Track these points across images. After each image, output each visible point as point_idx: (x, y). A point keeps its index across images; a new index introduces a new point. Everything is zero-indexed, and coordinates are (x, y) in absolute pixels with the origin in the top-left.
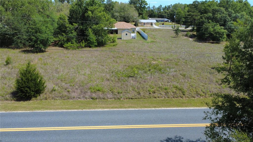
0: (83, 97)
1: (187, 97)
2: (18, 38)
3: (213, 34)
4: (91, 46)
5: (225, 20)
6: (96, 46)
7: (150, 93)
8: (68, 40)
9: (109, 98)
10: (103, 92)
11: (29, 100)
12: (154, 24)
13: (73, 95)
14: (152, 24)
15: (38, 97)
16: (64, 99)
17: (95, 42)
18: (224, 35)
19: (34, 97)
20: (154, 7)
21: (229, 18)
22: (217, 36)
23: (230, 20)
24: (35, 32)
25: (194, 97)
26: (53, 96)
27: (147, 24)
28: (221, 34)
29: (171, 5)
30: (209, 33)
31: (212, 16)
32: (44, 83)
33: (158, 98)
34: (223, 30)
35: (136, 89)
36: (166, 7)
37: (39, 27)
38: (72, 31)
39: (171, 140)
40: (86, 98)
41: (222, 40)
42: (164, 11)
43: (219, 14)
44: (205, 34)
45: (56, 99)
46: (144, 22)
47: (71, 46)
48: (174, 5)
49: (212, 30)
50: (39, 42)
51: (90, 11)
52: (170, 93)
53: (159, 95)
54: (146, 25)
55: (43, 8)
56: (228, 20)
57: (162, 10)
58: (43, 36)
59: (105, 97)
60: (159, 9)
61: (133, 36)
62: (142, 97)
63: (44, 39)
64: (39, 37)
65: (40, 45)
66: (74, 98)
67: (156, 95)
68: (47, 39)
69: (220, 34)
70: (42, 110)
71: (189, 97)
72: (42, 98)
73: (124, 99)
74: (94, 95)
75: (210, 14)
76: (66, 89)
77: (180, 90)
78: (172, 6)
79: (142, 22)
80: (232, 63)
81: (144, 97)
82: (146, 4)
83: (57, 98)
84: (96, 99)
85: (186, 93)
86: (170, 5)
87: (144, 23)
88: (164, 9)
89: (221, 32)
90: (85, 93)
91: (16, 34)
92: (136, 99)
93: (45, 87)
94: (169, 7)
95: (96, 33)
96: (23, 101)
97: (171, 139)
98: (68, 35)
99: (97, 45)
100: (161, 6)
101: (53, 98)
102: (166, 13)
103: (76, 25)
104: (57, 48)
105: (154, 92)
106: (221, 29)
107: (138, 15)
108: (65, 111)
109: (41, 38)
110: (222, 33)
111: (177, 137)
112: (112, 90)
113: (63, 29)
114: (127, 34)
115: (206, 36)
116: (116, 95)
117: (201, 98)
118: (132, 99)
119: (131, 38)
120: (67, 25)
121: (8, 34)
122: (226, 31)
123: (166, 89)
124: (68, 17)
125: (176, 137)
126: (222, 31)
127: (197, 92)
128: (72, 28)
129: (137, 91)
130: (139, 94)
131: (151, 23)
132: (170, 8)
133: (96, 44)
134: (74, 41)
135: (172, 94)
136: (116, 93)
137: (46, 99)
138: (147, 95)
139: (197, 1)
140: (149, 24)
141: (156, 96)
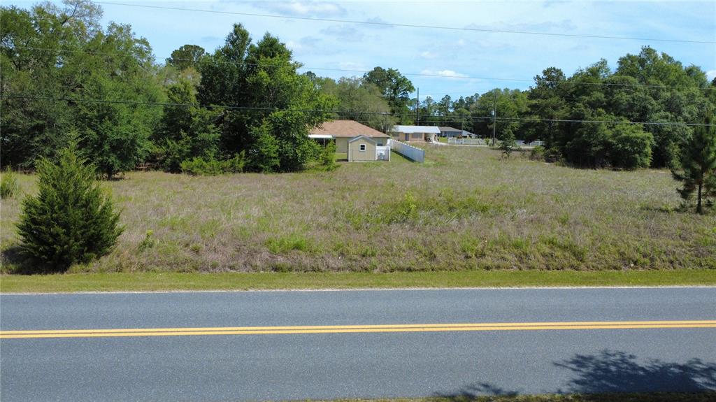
0: (245, 265)
1: (593, 267)
2: (45, 142)
3: (614, 145)
4: (262, 168)
5: (645, 107)
6: (276, 169)
7: (467, 257)
8: (195, 152)
9: (333, 269)
10: (312, 253)
11: (63, 273)
12: (432, 138)
13: (210, 257)
14: (427, 137)
15: (93, 265)
16: (180, 268)
17: (275, 158)
18: (645, 145)
19: (79, 263)
20: (429, 100)
21: (654, 102)
22: (626, 148)
23: (656, 108)
24: (96, 117)
25: (615, 268)
26: (144, 261)
27: (415, 137)
28: (638, 144)
29: (477, 95)
30: (600, 143)
31: (606, 99)
32: (116, 219)
33: (496, 270)
34: (641, 134)
35: (421, 247)
36: (461, 100)
37: (111, 105)
38: (209, 127)
39: (593, 361)
40: (255, 268)
41: (641, 160)
42: (458, 112)
43: (626, 91)
44: (589, 145)
45: (154, 271)
46: (405, 131)
47: (202, 167)
48: (483, 95)
49: (609, 133)
50: (107, 147)
51: (265, 69)
52: (533, 256)
53: (501, 262)
54: (413, 139)
55: (124, 67)
56: (650, 107)
57: (451, 108)
58: (122, 131)
59: (320, 263)
60: (443, 106)
61: (381, 154)
62: (443, 264)
63: (124, 138)
64: (109, 134)
65: (111, 154)
66: (214, 267)
67: (488, 261)
68: (133, 142)
69: (636, 142)
70: (102, 291)
71: (599, 267)
72: (104, 266)
73: (385, 272)
74: (280, 260)
75: (600, 95)
76: (187, 245)
77: (565, 248)
78: (478, 98)
79: (399, 133)
80: (703, 191)
81: (451, 267)
82: (411, 88)
83: (157, 268)
84: (290, 269)
85: (589, 257)
86: (473, 95)
87: (406, 134)
88: (456, 106)
89: (638, 138)
90: (253, 253)
91: (40, 129)
92: (422, 273)
93: (119, 234)
94: (470, 100)
95: (281, 130)
96: (40, 273)
97: (591, 358)
98: (197, 135)
99: (278, 164)
100: (448, 98)
101: (142, 267)
102: (461, 115)
103: (219, 111)
104: (160, 174)
105: (483, 255)
106: (636, 131)
107: (388, 110)
108: (183, 291)
109: (114, 137)
110: (639, 141)
111: (610, 353)
112: (341, 249)
113: (181, 122)
114: (363, 147)
115: (594, 149)
116: (354, 260)
117: (641, 270)
118: (410, 270)
119: (377, 159)
120: (193, 111)
121: (17, 131)
122: (650, 135)
123: (517, 246)
124: (198, 89)
125: (607, 354)
126: (639, 135)
127: (622, 254)
128: (207, 118)
129: (424, 252)
130: (432, 257)
131: (426, 134)
132: (473, 103)
133: (277, 162)
134: (211, 153)
135: (541, 258)
136: (355, 256)
137: (120, 269)
138: (459, 260)
139: (554, 69)
140: (421, 137)
141: (489, 263)
